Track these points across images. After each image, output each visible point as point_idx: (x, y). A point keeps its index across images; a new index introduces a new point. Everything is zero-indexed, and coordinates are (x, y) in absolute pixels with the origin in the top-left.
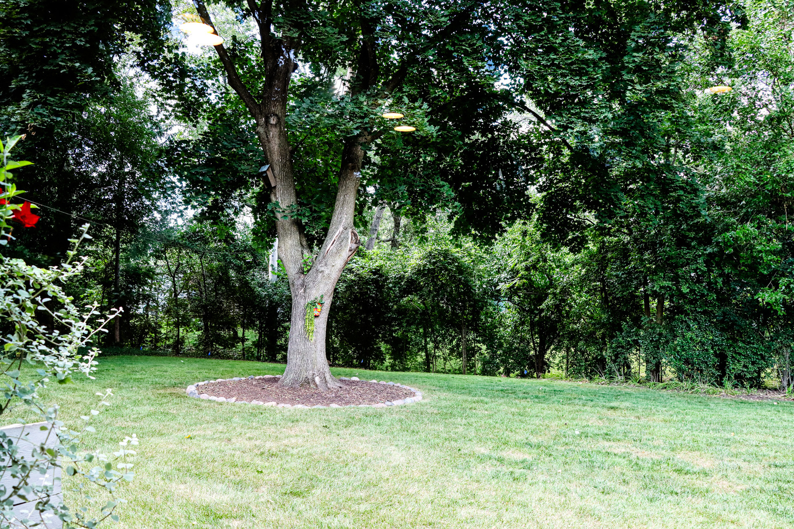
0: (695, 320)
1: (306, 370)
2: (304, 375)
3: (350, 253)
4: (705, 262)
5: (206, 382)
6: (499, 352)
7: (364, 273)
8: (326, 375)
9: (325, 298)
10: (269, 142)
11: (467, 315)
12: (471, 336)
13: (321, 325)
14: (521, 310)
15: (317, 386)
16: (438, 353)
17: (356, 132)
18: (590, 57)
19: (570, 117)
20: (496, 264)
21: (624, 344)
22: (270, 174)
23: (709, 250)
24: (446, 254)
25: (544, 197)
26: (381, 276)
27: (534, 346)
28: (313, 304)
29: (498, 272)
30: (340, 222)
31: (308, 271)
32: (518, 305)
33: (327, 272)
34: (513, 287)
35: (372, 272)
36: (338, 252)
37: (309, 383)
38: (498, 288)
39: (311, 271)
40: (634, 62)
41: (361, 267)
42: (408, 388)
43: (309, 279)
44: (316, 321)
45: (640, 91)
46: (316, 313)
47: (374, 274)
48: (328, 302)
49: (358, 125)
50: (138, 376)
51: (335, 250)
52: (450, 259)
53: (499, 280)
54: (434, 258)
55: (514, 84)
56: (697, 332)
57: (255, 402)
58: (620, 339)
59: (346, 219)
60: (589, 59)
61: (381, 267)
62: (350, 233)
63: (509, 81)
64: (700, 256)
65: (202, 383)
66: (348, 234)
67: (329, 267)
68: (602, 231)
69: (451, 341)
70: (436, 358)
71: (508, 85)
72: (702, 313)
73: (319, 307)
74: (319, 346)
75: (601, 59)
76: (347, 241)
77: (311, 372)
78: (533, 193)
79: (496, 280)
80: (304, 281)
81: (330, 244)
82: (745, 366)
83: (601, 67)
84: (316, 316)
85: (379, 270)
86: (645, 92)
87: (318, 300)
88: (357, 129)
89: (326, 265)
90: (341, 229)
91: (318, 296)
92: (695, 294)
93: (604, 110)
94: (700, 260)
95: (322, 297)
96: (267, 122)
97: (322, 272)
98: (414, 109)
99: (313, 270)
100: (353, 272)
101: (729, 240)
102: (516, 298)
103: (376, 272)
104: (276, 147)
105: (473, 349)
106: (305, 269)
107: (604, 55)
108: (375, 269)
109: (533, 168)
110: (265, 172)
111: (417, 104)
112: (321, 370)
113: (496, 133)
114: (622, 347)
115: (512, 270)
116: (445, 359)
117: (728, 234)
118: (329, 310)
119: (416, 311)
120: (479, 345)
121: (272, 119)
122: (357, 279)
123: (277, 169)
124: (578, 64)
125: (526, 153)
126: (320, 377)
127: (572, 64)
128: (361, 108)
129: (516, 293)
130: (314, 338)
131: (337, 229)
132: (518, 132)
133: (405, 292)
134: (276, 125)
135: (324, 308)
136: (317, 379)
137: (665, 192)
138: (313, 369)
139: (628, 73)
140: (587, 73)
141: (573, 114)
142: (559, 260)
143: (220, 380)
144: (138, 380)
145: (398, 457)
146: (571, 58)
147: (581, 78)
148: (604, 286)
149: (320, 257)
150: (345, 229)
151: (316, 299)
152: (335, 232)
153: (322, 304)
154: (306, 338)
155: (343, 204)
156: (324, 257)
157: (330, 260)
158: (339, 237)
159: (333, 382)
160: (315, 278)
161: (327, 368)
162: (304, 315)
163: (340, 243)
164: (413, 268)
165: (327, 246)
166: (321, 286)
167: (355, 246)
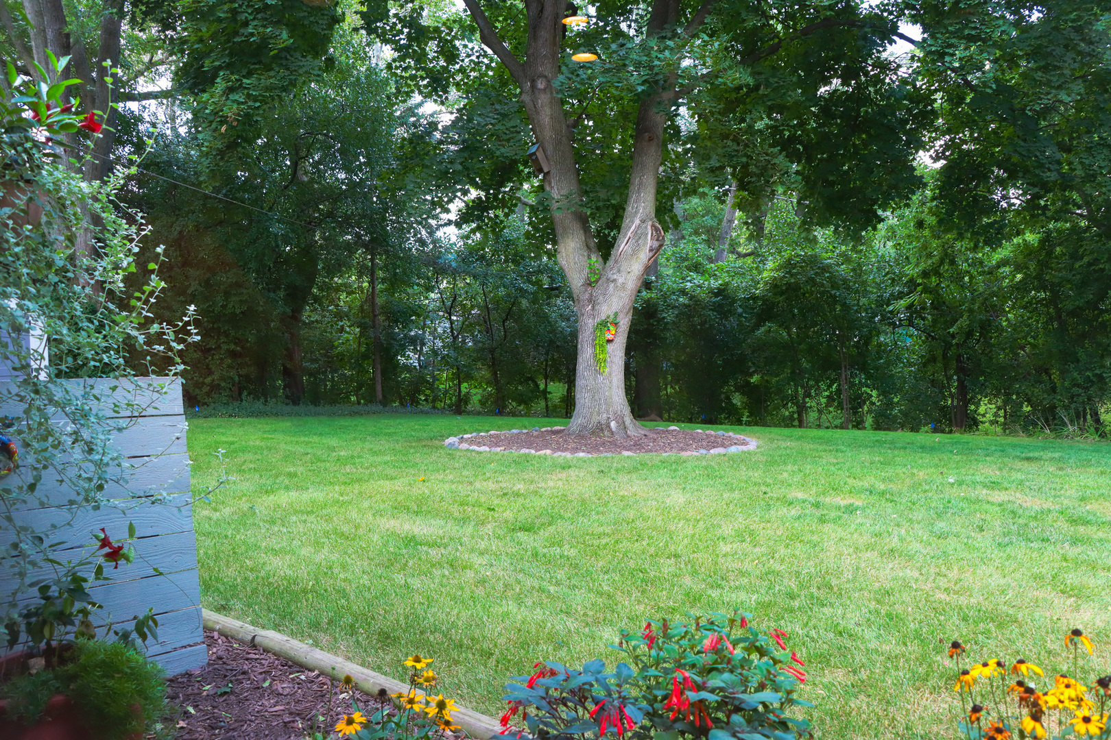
1: (599, 414)
2: (595, 419)
3: (651, 254)
5: (474, 434)
6: (894, 400)
7: (702, 295)
8: (626, 419)
9: (621, 316)
10: (537, 113)
13: (616, 355)
14: (930, 339)
15: (612, 433)
16: (810, 403)
19: (948, 38)
21: (1080, 381)
22: (540, 155)
24: (813, 262)
26: (726, 297)
28: (604, 324)
29: (892, 285)
30: (636, 213)
31: (597, 281)
32: (924, 331)
33: (621, 280)
34: (913, 304)
35: (713, 293)
36: (635, 252)
37: (602, 430)
38: (891, 308)
39: (600, 282)
42: (742, 437)
43: (597, 292)
44: (610, 347)
46: (610, 337)
47: (716, 295)
48: (625, 322)
49: (644, 78)
50: (392, 430)
51: (630, 251)
52: (819, 268)
53: (892, 295)
57: (524, 451)
58: (1075, 374)
59: (644, 208)
61: (727, 284)
62: (649, 227)
65: (469, 436)
66: (646, 227)
67: (624, 274)
69: (830, 386)
70: (806, 410)
73: (612, 328)
74: (614, 381)
76: (646, 237)
77: (605, 415)
79: (887, 295)
80: (591, 295)
81: (623, 246)
84: (609, 341)
85: (724, 290)
87: (611, 319)
89: (619, 271)
90: (637, 222)
91: (611, 313)
95: (616, 315)
96: (533, 87)
97: (614, 281)
99: (604, 279)
100: (687, 294)
102: (921, 322)
103: (721, 292)
104: (547, 120)
105: (861, 396)
106: (593, 280)
108: (718, 288)
110: (534, 154)
112: (619, 413)
114: (1078, 386)
115: (910, 281)
116: (820, 412)
118: (627, 332)
119: (778, 344)
120: (868, 391)
121: (539, 82)
122: (692, 303)
123: (550, 149)
126: (617, 422)
129: (918, 314)
130: (607, 370)
131: (633, 222)
133: (761, 321)
134: (545, 89)
135: (620, 330)
136: (613, 424)
138: (608, 412)
141: (951, 33)
142: (981, 263)
143: (492, 432)
144: (390, 435)
149: (611, 262)
150: (643, 221)
151: (608, 317)
152: (630, 228)
153: (616, 325)
154: (596, 370)
155: (639, 189)
156: (616, 262)
157: (624, 266)
158: (635, 233)
159: (635, 429)
160: (606, 290)
161: (627, 411)
162: (594, 340)
163: (637, 241)
164: (766, 283)
165: (619, 246)
166: (615, 299)
167: (656, 244)
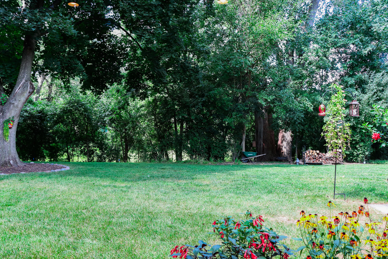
0: (197, 132)
1: (5, 158)
2: (3, 159)
3: (29, 94)
4: (202, 105)
6: (105, 152)
7: (34, 112)
8: (16, 159)
9: (15, 118)
11: (89, 133)
12: (91, 145)
13: (13, 133)
14: (116, 131)
15: (11, 165)
16: (75, 153)
17: (34, 29)
18: (154, 3)
20: (103, 108)
23: (204, 99)
24: (78, 102)
25: (128, 73)
26: (43, 114)
27: (123, 149)
28: (8, 121)
29: (104, 112)
30: (23, 77)
31: (4, 104)
32: (114, 128)
33: (16, 104)
34: (112, 118)
35: (38, 112)
36: (22, 93)
37: (7, 164)
38: (105, 120)
39: (6, 104)
40: (173, 7)
41: (32, 109)
42: (62, 165)
43: (5, 108)
44: (10, 131)
45: (176, 21)
46: (10, 126)
48: (16, 121)
51: (20, 92)
52: (80, 104)
53: (105, 115)
54: (72, 104)
55: (115, 16)
56: (198, 137)
59: (27, 76)
60: (153, 4)
61: (43, 109)
62: (29, 84)
63: (112, 14)
64: (199, 102)
67: (17, 101)
68: (156, 90)
69: (81, 147)
71: (112, 16)
72: (200, 128)
73: (11, 123)
74: (12, 144)
75: (158, 5)
76: (27, 87)
77: (8, 158)
78: (123, 71)
79: (103, 115)
80: (2, 109)
81: (17, 90)
82: (218, 152)
83: (158, 9)
84: (10, 128)
85: (42, 111)
86: (178, 22)
87: (11, 119)
88: (34, 27)
89: (15, 100)
90: (24, 81)
91: (11, 117)
92: (197, 120)
93: (159, 29)
94: (200, 104)
95: (13, 117)
97: (13, 104)
98: (66, 19)
99: (8, 103)
100: (27, 112)
101: (212, 95)
102: (113, 125)
105: (92, 150)
106: (3, 103)
107: (160, 3)
109: (123, 58)
111: (67, 17)
112: (14, 157)
113: (105, 40)
114: (165, 146)
115: (112, 110)
116: (78, 156)
117: (211, 92)
118: (17, 125)
119: (62, 132)
120: (95, 148)
122: (30, 115)
124: (148, 6)
125: (119, 51)
126: (13, 161)
127: (145, 6)
128: (36, 17)
129: (113, 122)
130: (9, 140)
131: (22, 81)
132: (116, 40)
133: (56, 123)
135: (14, 124)
136: (11, 162)
137: (185, 72)
138: (9, 156)
139: (170, 12)
140: (152, 11)
145: (63, 188)
146: (145, 3)
147: (149, 13)
148: (156, 118)
149: (12, 96)
150: (26, 81)
151: (10, 118)
152: (20, 83)
153: (13, 121)
154: (4, 140)
155: (25, 68)
156: (14, 96)
157: (18, 98)
158: (23, 85)
159: (20, 163)
160: (9, 107)
161: (17, 156)
162: (3, 127)
163: (23, 89)
164: (61, 109)
165: (16, 90)
166: (13, 111)
167: (31, 90)
